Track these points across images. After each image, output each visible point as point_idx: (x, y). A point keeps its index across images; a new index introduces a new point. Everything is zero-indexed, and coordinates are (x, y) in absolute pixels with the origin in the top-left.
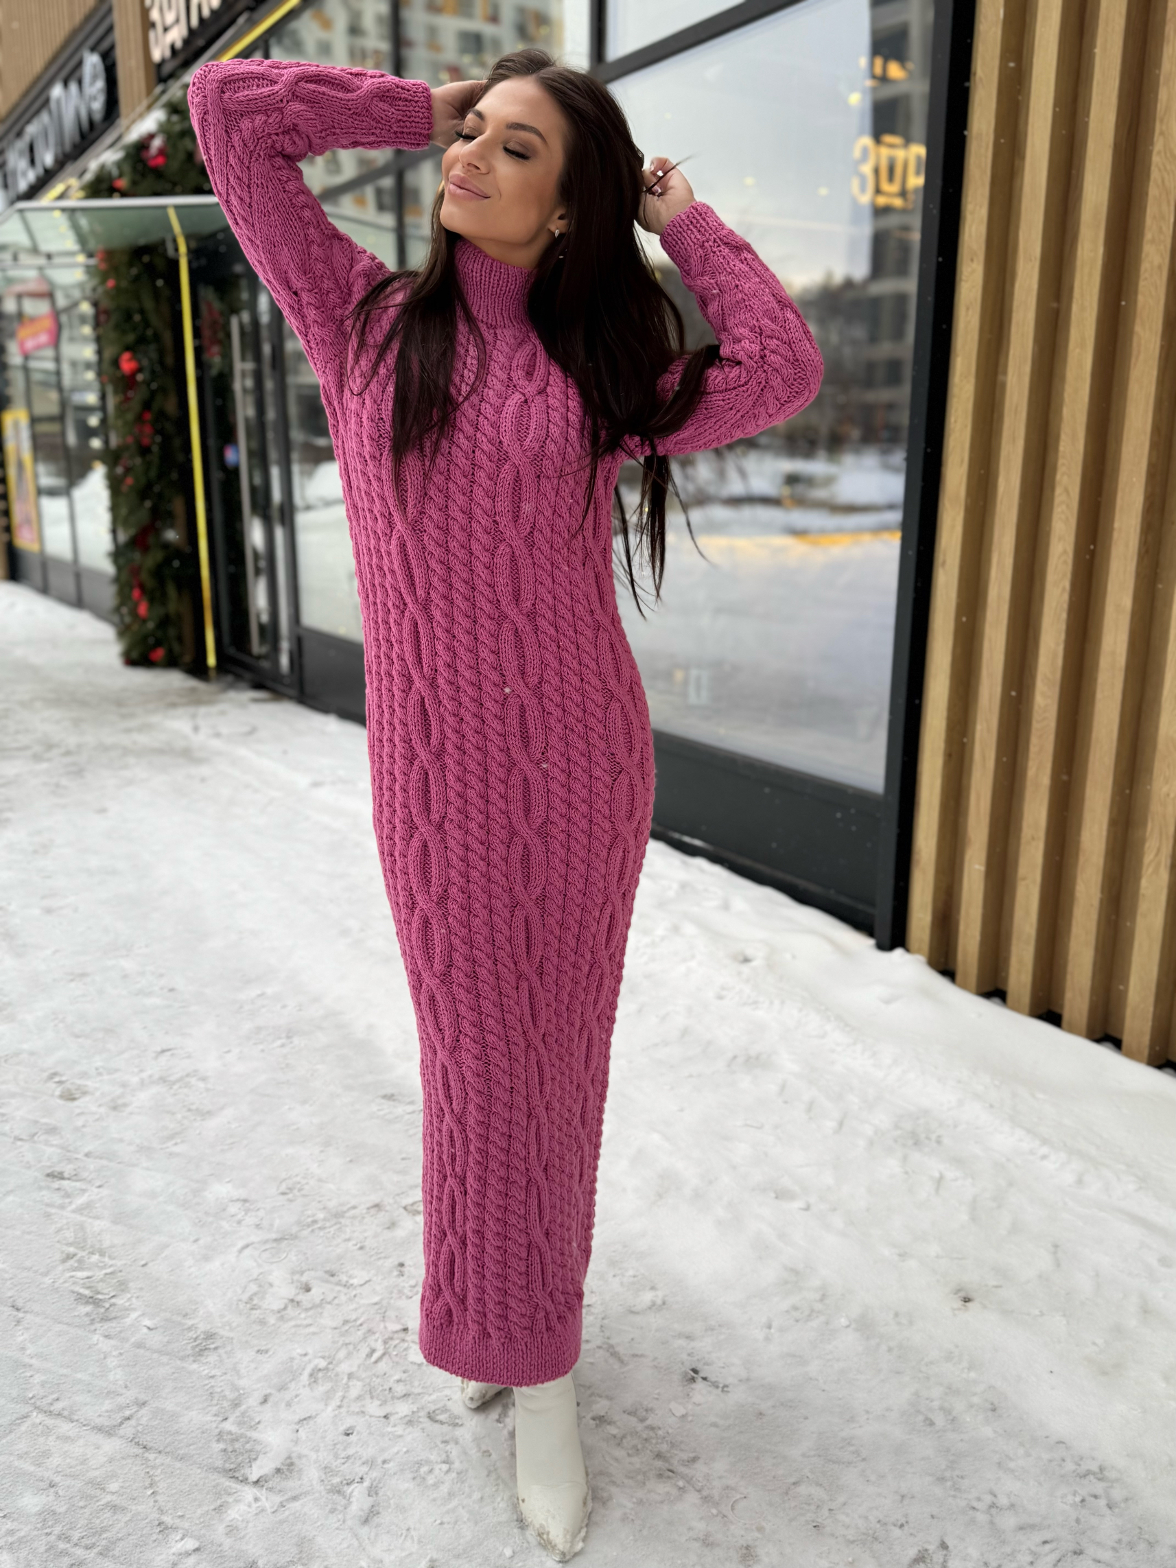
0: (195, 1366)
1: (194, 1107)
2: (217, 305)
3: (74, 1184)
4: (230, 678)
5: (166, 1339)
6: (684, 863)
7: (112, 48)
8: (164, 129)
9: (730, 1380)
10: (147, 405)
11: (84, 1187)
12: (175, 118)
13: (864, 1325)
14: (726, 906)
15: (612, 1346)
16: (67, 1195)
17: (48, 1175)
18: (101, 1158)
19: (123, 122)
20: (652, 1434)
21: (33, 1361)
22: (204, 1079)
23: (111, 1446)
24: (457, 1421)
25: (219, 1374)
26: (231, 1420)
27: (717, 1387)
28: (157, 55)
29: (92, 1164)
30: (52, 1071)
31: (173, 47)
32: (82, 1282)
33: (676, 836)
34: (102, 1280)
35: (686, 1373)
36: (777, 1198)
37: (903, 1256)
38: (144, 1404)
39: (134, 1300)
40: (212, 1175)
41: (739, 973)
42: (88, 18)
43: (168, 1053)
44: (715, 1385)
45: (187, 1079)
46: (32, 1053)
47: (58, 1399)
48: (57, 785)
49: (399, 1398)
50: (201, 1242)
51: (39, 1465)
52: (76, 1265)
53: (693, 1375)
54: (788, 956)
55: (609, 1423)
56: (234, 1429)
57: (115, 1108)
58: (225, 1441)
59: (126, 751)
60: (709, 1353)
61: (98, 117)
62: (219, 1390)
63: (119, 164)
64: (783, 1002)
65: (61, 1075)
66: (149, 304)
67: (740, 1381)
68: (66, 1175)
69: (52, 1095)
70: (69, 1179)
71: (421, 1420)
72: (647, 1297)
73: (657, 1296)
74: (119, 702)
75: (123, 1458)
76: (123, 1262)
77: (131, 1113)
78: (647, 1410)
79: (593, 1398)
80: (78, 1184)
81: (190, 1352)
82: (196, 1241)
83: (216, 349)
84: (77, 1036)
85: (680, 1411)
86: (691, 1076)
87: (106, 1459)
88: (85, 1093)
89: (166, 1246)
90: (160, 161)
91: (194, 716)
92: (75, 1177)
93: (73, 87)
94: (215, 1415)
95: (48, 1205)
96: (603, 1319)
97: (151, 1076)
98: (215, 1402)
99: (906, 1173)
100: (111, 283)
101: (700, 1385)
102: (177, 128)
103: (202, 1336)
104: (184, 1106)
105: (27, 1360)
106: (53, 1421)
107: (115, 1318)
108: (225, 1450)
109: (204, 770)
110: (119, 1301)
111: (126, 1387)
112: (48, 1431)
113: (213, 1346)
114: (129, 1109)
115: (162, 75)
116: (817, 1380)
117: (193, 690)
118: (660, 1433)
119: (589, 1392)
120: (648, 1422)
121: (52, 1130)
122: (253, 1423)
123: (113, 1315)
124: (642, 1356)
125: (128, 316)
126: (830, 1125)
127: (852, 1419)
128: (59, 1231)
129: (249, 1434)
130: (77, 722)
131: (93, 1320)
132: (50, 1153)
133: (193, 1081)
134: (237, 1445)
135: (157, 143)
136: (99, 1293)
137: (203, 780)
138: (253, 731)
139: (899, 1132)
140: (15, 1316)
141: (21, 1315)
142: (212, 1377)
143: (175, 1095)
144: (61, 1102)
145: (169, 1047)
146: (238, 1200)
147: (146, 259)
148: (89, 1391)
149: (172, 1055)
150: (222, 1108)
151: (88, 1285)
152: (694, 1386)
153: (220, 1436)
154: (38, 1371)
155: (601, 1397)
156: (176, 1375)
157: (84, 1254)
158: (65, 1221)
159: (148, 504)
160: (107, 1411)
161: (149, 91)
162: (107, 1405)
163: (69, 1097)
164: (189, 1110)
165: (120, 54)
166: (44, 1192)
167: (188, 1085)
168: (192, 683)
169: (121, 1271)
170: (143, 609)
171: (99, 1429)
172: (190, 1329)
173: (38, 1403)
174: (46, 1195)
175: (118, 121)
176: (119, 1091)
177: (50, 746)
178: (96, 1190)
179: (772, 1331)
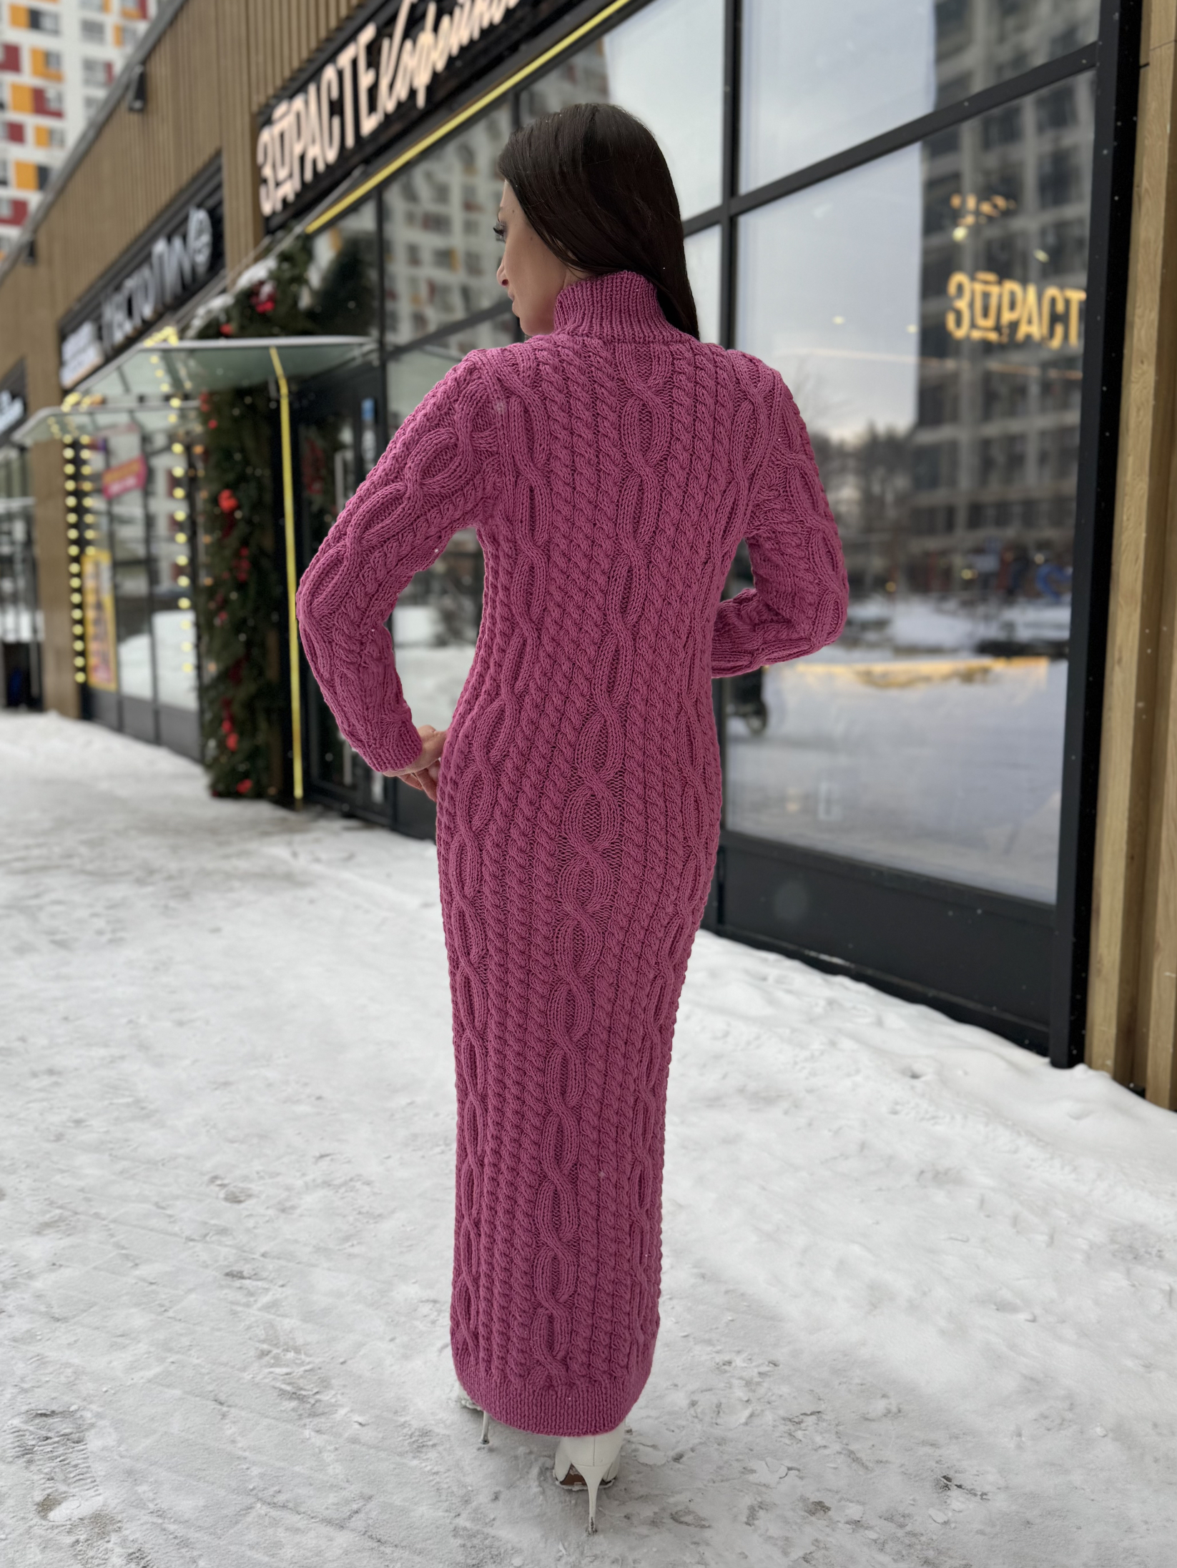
0: (415, 1462)
1: (364, 1210)
2: (320, 443)
3: (255, 1283)
4: (319, 808)
5: (381, 1435)
6: (826, 981)
7: (220, 204)
8: (274, 276)
9: (987, 1488)
10: (245, 542)
11: (267, 1286)
12: (286, 266)
13: (1121, 1433)
14: (879, 1023)
15: (852, 1452)
16: (251, 1294)
17: (227, 1274)
18: (279, 1258)
19: (228, 273)
20: (914, 1540)
21: (247, 1454)
22: (368, 1183)
23: (343, 1539)
24: (703, 1523)
25: (442, 1470)
26: (464, 1515)
27: (975, 1495)
28: (267, 208)
29: (271, 1265)
30: (213, 1174)
31: (284, 201)
32: (282, 1378)
33: (813, 954)
34: (301, 1377)
35: (938, 1481)
36: (998, 1310)
37: (1148, 1367)
38: (370, 1498)
39: (339, 1397)
40: (396, 1276)
41: (913, 1088)
42: (194, 179)
43: (329, 1158)
44: (972, 1493)
45: (352, 1184)
46: (189, 1158)
47: (279, 1492)
48: (166, 907)
49: (637, 1499)
50: (397, 1341)
51: (273, 1556)
52: (272, 1361)
53: (946, 1483)
54: (960, 1073)
55: (866, 1528)
56: (468, 1525)
57: (283, 1211)
58: (462, 1536)
59: (229, 876)
60: (959, 1460)
61: (201, 270)
62: (446, 1486)
63: (227, 311)
64: (965, 1117)
65: (222, 1179)
66: (250, 443)
67: (999, 1489)
68: (245, 1274)
69: (217, 1198)
70: (249, 1278)
71: (664, 1521)
72: (880, 1406)
73: (890, 1404)
74: (213, 831)
75: (359, 1551)
76: (320, 1360)
77: (301, 1216)
78: (903, 1516)
79: (843, 1503)
80: (260, 1284)
81: (408, 1448)
82: (392, 1340)
83: (317, 486)
84: (232, 1142)
85: (941, 1518)
86: (880, 1189)
87: (341, 1551)
88: (250, 1196)
89: (363, 1344)
90: (269, 307)
91: (290, 844)
92: (255, 1276)
93: (177, 242)
94: (447, 1511)
95: (232, 1303)
96: (837, 1425)
97: (314, 1180)
98: (443, 1498)
99: (1134, 1286)
100: (213, 423)
101: (955, 1492)
102: (287, 275)
103: (417, 1433)
104: (354, 1209)
105: (240, 1453)
106: (279, 1513)
107: (323, 1414)
108: (464, 1546)
109: (310, 893)
110: (326, 1397)
111: (348, 1481)
112: (275, 1523)
113: (431, 1443)
114: (298, 1211)
115: (269, 227)
116: (1083, 1489)
117: (284, 820)
118: (923, 1539)
119: (837, 1497)
120: (908, 1528)
121: (223, 1231)
122: (487, 1520)
123: (320, 1410)
124: (887, 1462)
125: (228, 455)
126: (1041, 1239)
127: (1130, 1530)
128: (249, 1328)
129: (488, 1530)
130: (175, 849)
131: (301, 1415)
132: (225, 1253)
133: (358, 1185)
134: (475, 1541)
135: (267, 289)
136: (301, 1389)
137: (312, 902)
138: (351, 857)
139: (1116, 1246)
140: (219, 1410)
141: (225, 1409)
142: (436, 1473)
143: (342, 1198)
144: (228, 1205)
145: (328, 1152)
146: (428, 1301)
147: (248, 400)
148: (311, 1485)
149: (332, 1160)
150: (393, 1212)
151: (288, 1381)
152: (949, 1493)
153: (456, 1532)
154: (254, 1463)
155: (852, 1502)
156: (397, 1471)
157: (278, 1351)
158: (253, 1319)
159: (243, 637)
160: (334, 1504)
161: (257, 243)
162: (332, 1498)
163: (234, 1199)
164: (360, 1213)
165: (228, 211)
166: (225, 1291)
167: (353, 1189)
168: (281, 813)
169: (320, 1368)
170: (232, 741)
171: (328, 1522)
172: (403, 1425)
173: (260, 1495)
174: (231, 1295)
175: (222, 273)
176: (284, 1194)
177: (151, 872)
178: (280, 1289)
179: (1023, 1439)
